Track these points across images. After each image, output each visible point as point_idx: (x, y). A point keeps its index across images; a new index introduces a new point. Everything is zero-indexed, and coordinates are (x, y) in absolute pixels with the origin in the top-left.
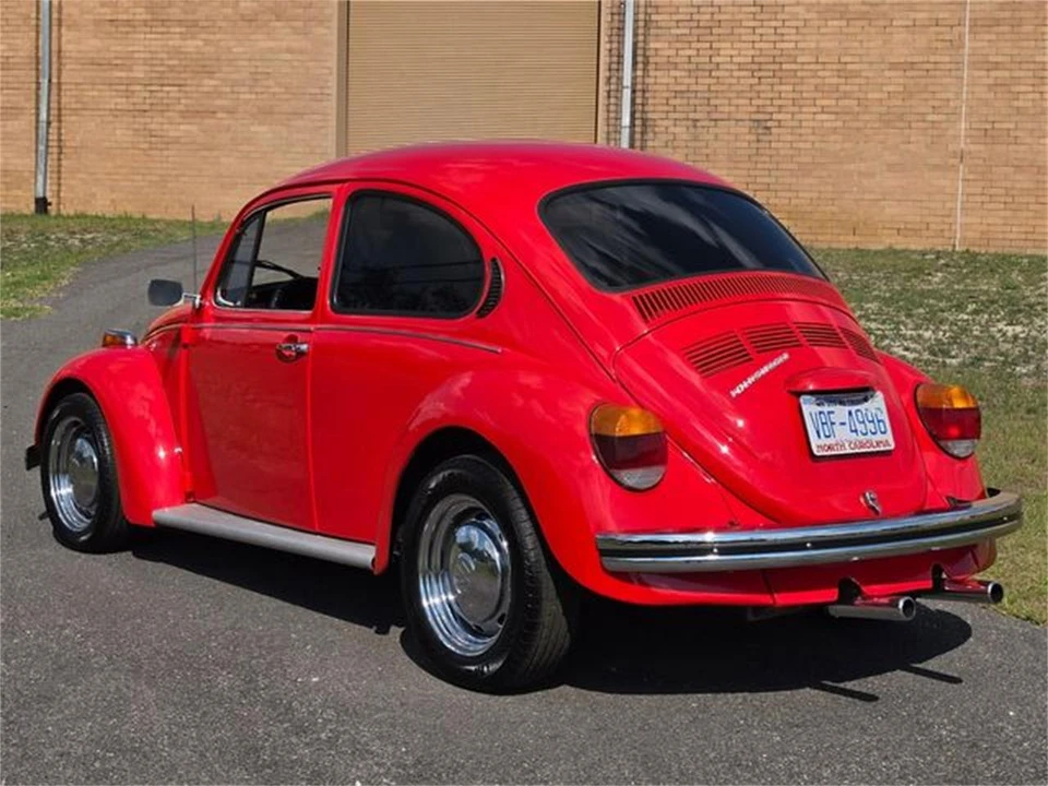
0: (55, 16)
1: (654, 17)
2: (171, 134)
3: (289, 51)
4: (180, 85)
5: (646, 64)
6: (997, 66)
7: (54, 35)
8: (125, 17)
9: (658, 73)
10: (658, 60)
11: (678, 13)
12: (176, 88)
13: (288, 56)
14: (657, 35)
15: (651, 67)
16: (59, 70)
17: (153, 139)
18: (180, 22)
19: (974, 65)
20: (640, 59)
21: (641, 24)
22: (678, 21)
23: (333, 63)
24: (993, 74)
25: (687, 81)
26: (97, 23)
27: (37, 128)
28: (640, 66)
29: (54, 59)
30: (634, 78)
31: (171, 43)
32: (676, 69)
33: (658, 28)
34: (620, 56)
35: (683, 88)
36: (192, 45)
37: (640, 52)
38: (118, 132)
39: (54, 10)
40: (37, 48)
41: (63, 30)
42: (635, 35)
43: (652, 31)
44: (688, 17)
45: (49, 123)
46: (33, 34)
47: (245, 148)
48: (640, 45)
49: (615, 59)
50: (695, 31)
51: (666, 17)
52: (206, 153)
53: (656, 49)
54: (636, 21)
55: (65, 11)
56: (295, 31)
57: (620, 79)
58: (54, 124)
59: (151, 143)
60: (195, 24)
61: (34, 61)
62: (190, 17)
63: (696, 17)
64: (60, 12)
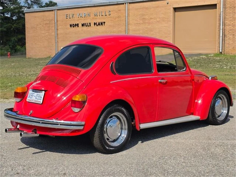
0: (128, 23)
1: (226, 17)
3: (165, 26)
4: (147, 33)
5: (225, 25)
8: (139, 23)
9: (227, 27)
10: (227, 24)
11: (230, 16)
12: (147, 34)
13: (164, 27)
14: (227, 20)
15: (226, 25)
16: (129, 32)
18: (147, 23)
20: (223, 24)
21: (224, 18)
22: (230, 17)
23: (172, 28)
25: (232, 28)
26: (134, 24)
28: (224, 25)
29: (128, 30)
30: (222, 28)
31: (146, 26)
32: (230, 26)
33: (227, 19)
34: (220, 24)
35: (231, 29)
36: (149, 27)
37: (224, 23)
39: (128, 22)
40: (125, 29)
41: (129, 25)
42: (223, 20)
43: (226, 19)
44: (232, 16)
46: (125, 26)
48: (224, 22)
49: (219, 25)
50: (233, 19)
51: (228, 17)
53: (226, 22)
54: (223, 18)
55: (130, 22)
56: (166, 23)
57: (220, 28)
60: (150, 23)
61: (125, 31)
62: (149, 22)
63: (233, 16)
64: (129, 22)
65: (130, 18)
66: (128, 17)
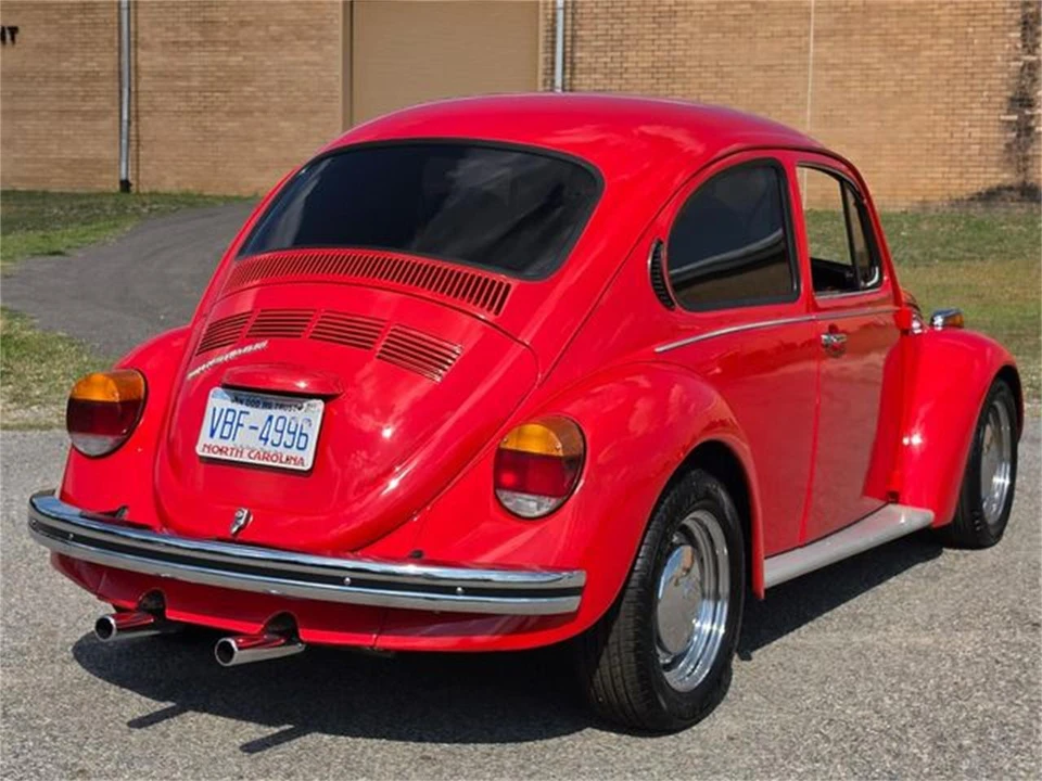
0: (132, 39)
1: (579, 33)
2: (221, 129)
3: (306, 63)
4: (226, 92)
5: (573, 69)
6: (835, 67)
7: (132, 54)
8: (185, 39)
9: (584, 76)
10: (583, 66)
11: (596, 30)
12: (223, 94)
13: (305, 68)
14: (582, 47)
15: (577, 71)
16: (136, 82)
17: (207, 134)
18: (226, 43)
19: (816, 66)
20: (568, 65)
21: (568, 38)
22: (597, 36)
23: (339, 72)
24: (831, 73)
25: (605, 82)
26: (164, 44)
27: (121, 126)
28: (568, 71)
29: (133, 73)
30: (563, 80)
31: (218, 59)
32: (595, 73)
33: (582, 41)
34: (553, 63)
35: (601, 87)
36: (234, 60)
37: (568, 60)
38: (182, 129)
39: (132, 35)
40: (120, 64)
41: (139, 50)
42: (564, 47)
43: (578, 44)
44: (604, 32)
45: (129, 122)
46: (116, 54)
47: (274, 139)
48: (568, 55)
49: (550, 66)
50: (610, 43)
51: (588, 33)
52: (246, 144)
53: (581, 58)
54: (564, 36)
55: (140, 35)
56: (313, 48)
57: (553, 81)
58: (133, 123)
59: (205, 137)
60: (237, 43)
61: (117, 74)
62: (234, 39)
63: (610, 32)
64: (136, 36)
65: (140, 15)
66: (132, 10)
